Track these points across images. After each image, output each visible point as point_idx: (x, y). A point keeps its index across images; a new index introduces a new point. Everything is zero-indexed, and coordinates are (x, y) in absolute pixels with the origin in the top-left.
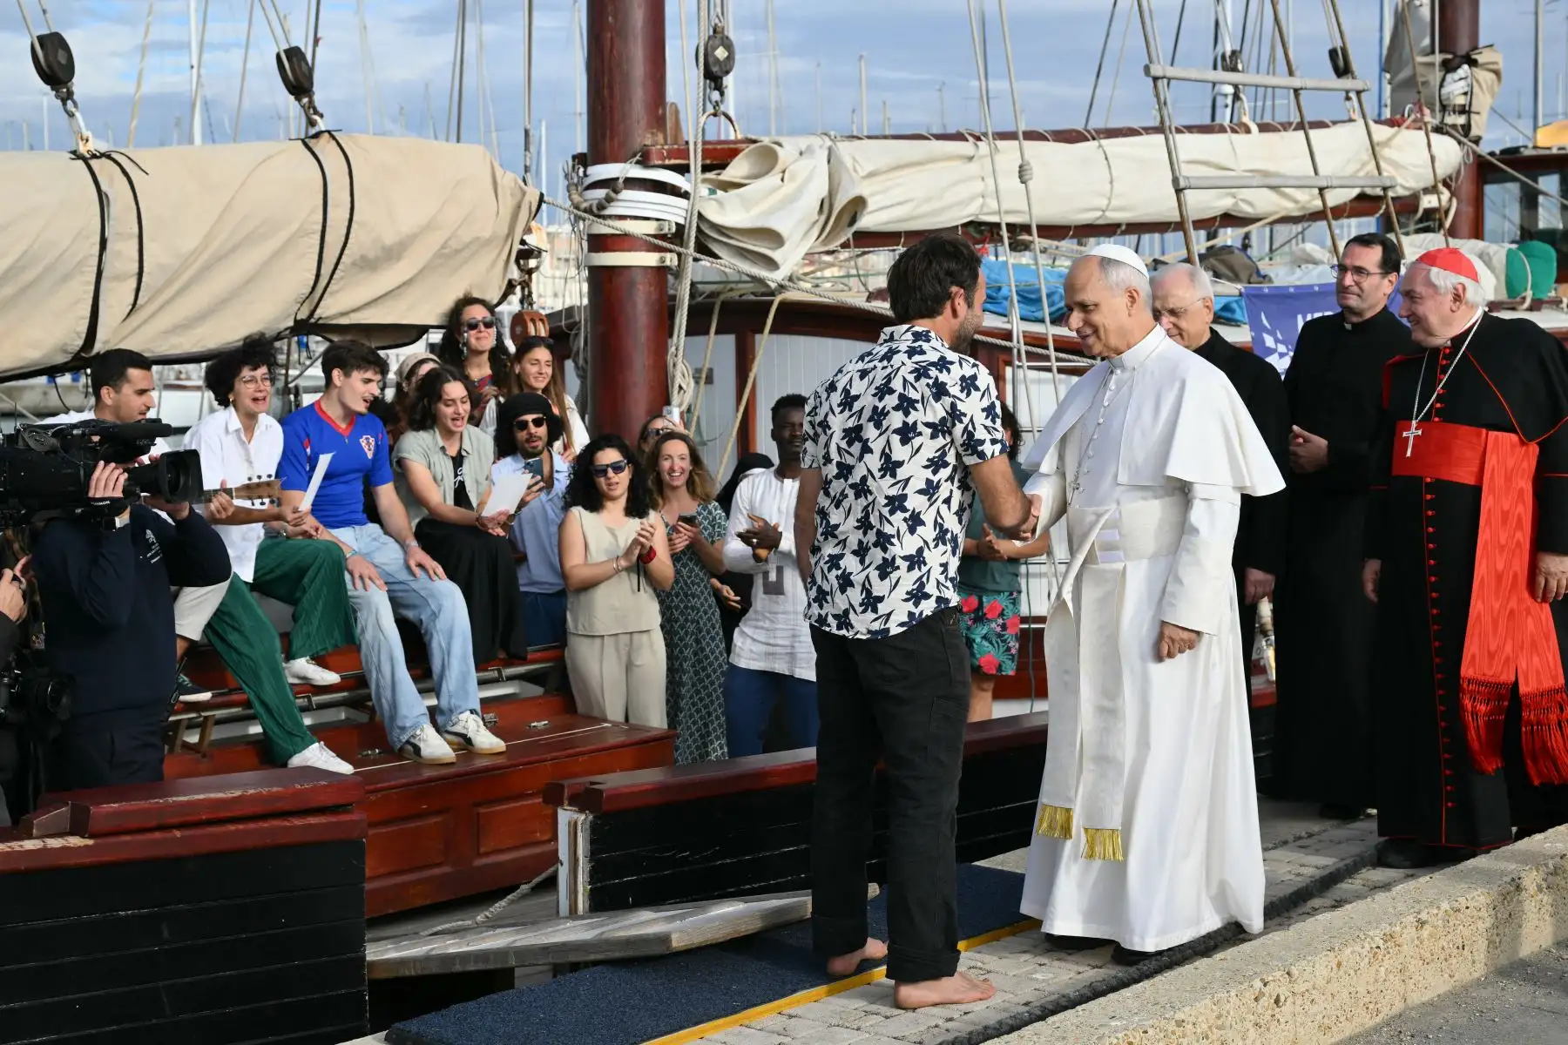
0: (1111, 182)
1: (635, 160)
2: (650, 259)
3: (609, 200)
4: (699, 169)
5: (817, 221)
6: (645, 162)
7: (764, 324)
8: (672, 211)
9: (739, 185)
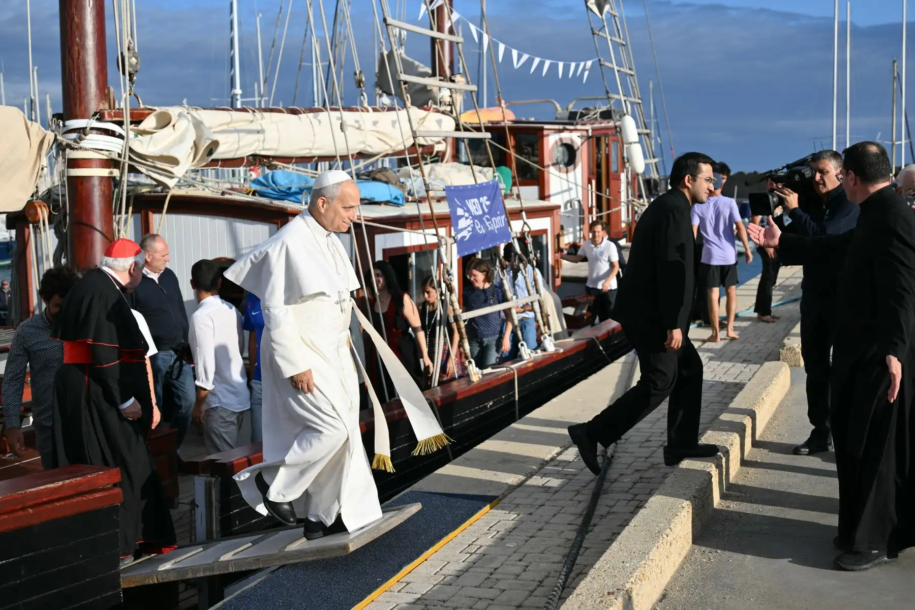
0: (314, 135)
1: (96, 117)
2: (105, 172)
3: (81, 139)
4: (129, 123)
5: (190, 153)
6: (101, 119)
7: (163, 208)
8: (114, 146)
9: (151, 133)
